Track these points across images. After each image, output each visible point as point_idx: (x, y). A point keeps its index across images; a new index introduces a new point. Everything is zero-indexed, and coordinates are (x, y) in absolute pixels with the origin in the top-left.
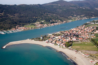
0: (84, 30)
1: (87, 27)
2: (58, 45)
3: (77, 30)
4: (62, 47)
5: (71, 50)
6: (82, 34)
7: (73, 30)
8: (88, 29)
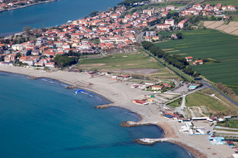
0: (121, 23)
1: (134, 11)
2: (26, 64)
3: (94, 24)
4: (43, 68)
5: (76, 71)
6: (111, 33)
7: (75, 23)
8: (135, 19)
